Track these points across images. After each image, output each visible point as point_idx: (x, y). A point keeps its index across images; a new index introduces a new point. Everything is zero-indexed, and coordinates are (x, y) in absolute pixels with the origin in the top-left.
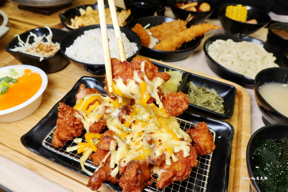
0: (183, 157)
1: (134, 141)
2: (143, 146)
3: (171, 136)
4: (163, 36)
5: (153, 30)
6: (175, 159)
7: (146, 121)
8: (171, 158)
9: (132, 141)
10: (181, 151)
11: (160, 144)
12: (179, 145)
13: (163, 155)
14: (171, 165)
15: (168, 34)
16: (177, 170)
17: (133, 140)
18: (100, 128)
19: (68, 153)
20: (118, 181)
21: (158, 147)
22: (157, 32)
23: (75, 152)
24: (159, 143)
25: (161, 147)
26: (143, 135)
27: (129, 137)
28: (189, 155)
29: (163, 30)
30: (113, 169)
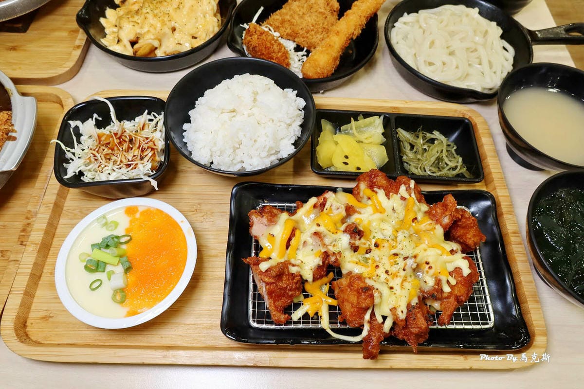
0: (462, 276)
1: (391, 274)
2: (406, 277)
3: (439, 252)
4: (301, 32)
5: (277, 24)
6: (453, 282)
7: (393, 240)
8: (448, 282)
9: (388, 275)
10: (456, 268)
11: (430, 268)
12: (453, 262)
13: (438, 282)
14: (451, 292)
15: (312, 28)
16: (459, 294)
17: (389, 273)
18: (325, 270)
19: (298, 322)
20: (395, 335)
21: (427, 272)
22: (286, 25)
23: (306, 316)
24: (427, 266)
25: (432, 272)
26: (400, 260)
27: (381, 271)
28: (470, 271)
29: (297, 17)
30: (383, 323)
